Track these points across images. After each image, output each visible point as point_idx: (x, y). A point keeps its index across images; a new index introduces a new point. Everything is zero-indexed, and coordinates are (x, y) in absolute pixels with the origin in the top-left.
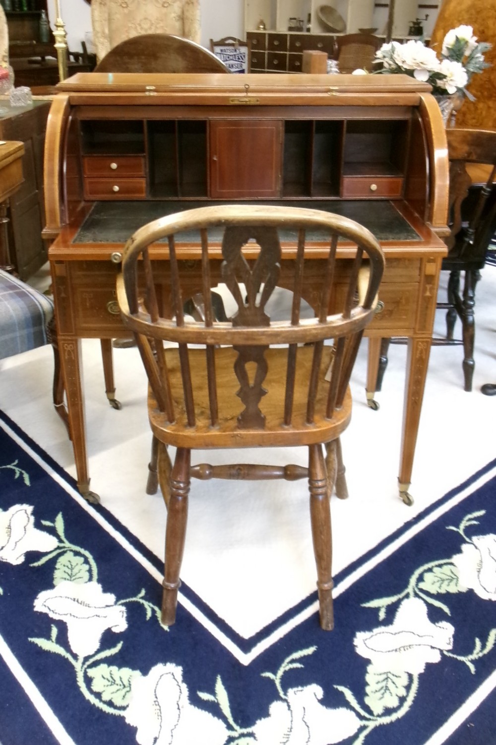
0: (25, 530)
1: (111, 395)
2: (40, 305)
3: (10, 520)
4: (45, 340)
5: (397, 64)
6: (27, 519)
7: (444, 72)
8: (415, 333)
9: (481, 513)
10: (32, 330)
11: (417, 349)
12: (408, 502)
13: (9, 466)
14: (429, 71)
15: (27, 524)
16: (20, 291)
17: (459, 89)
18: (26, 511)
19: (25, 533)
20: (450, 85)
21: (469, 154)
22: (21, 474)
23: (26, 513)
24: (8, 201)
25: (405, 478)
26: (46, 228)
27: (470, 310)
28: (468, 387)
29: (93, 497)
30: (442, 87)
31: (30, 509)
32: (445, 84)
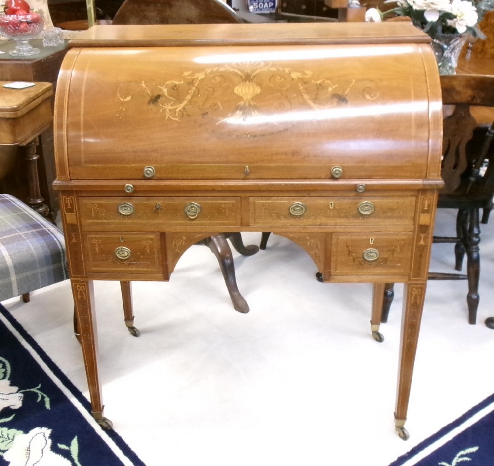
0: (42, 453)
1: (129, 323)
2: (60, 243)
3: (30, 443)
4: (65, 276)
5: (408, 4)
6: (45, 441)
7: (454, 13)
8: (409, 280)
9: (474, 449)
10: (51, 267)
11: (412, 294)
12: (404, 437)
13: (32, 390)
14: (440, 12)
15: (45, 447)
16: (42, 229)
17: (469, 28)
18: (44, 434)
19: (42, 455)
20: (461, 25)
21: (473, 98)
22: (43, 398)
23: (44, 436)
24: (37, 140)
25: (401, 414)
26: (56, 179)
27: (474, 247)
28: (472, 320)
29: (107, 423)
30: (453, 25)
31: (47, 432)
32: (455, 23)
